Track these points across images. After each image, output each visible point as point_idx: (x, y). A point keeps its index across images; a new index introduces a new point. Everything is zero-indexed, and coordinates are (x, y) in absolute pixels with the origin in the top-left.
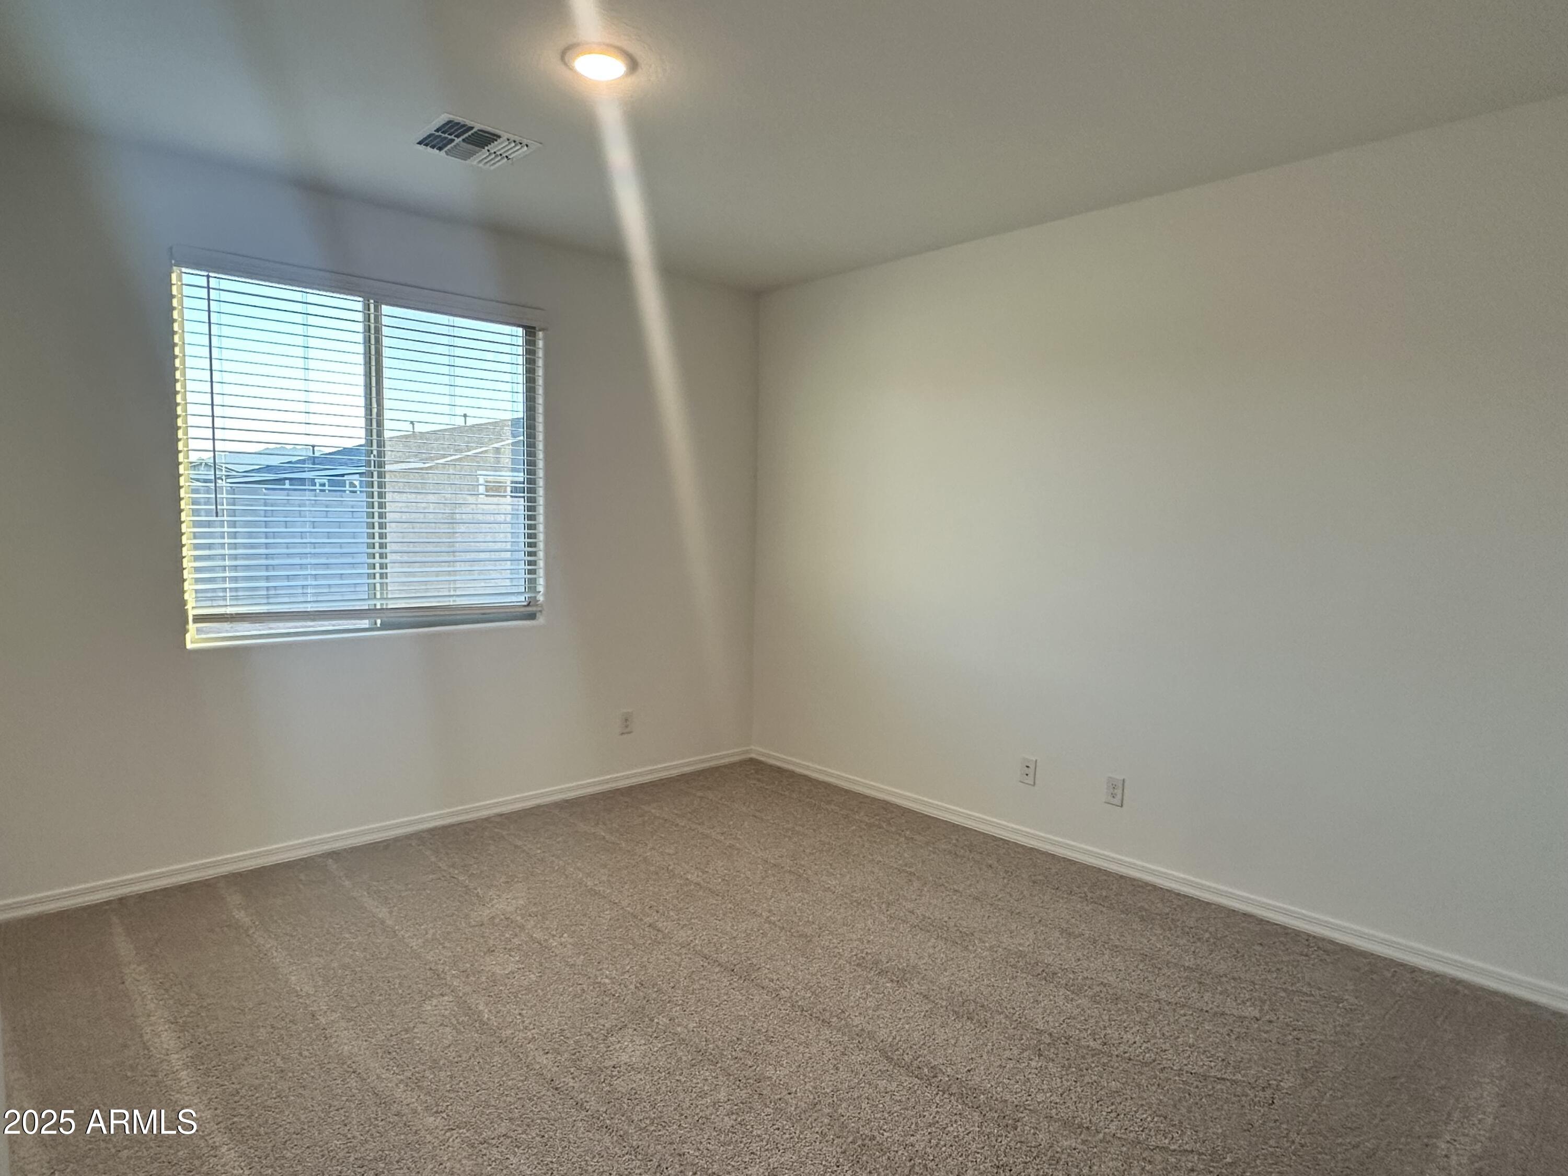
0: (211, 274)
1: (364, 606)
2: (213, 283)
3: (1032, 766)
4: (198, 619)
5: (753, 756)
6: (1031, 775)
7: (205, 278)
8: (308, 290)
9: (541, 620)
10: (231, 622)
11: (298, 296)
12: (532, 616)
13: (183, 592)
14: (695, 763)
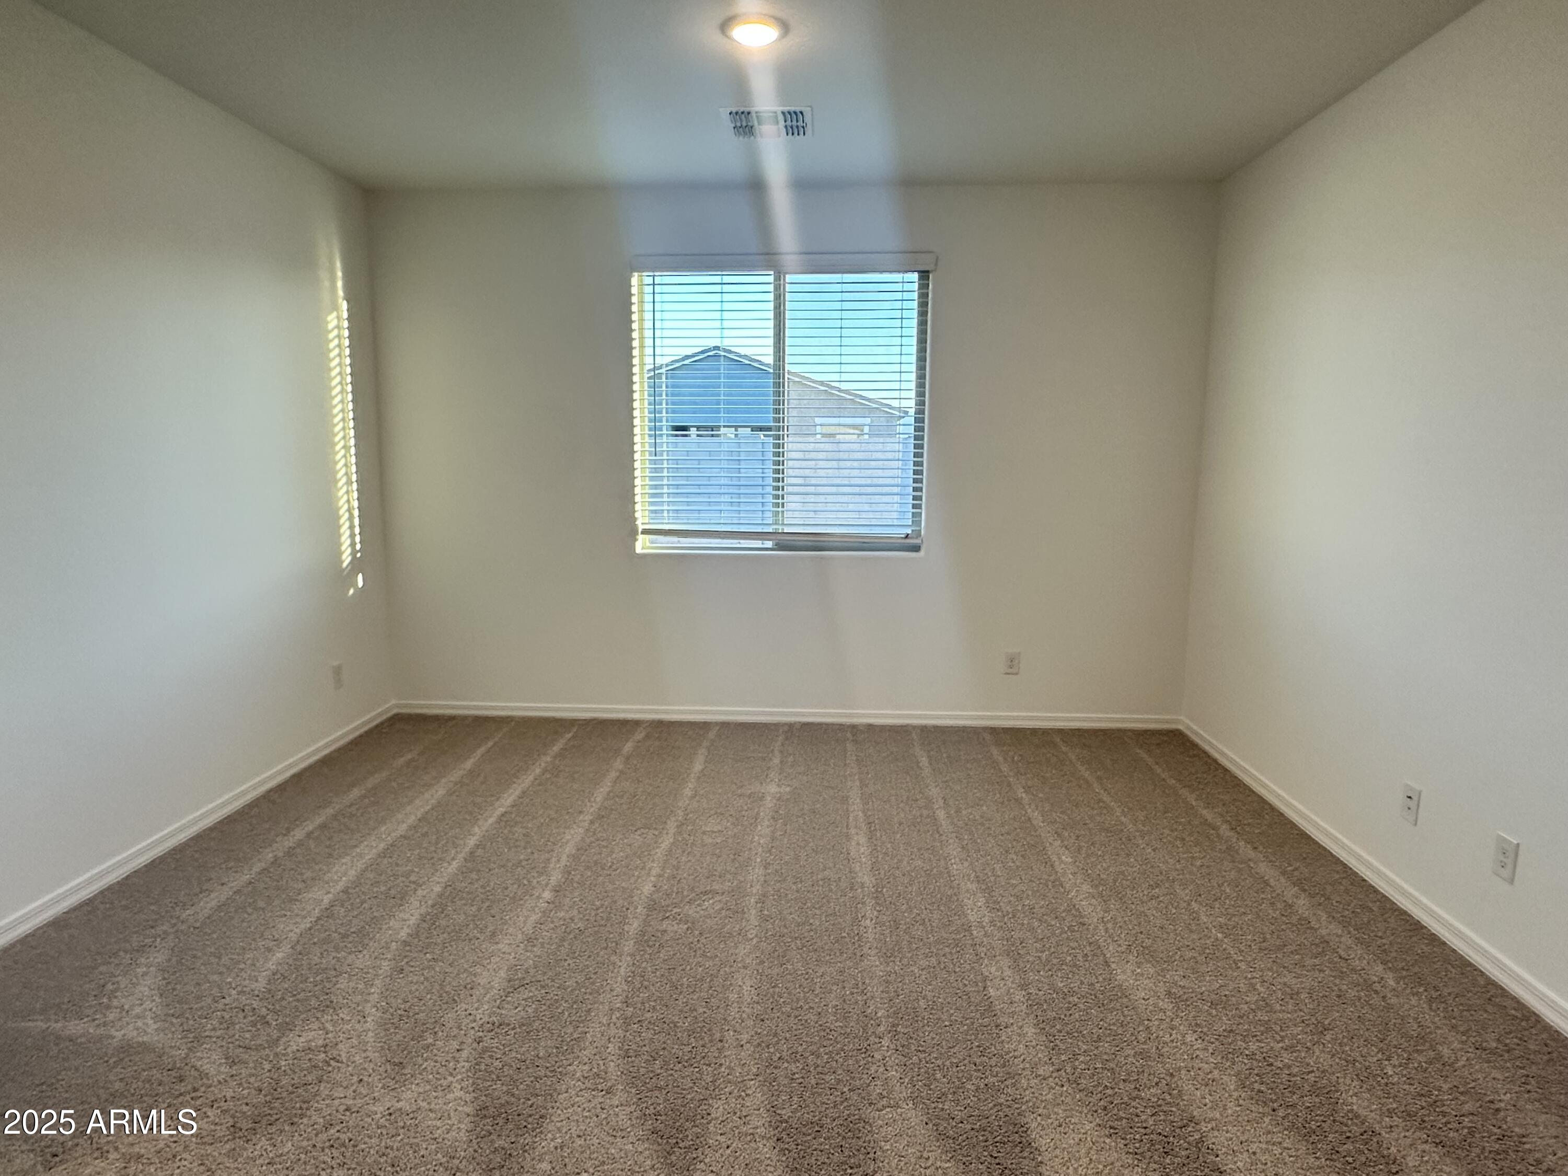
0: (656, 274)
1: (770, 529)
2: (658, 280)
3: (1415, 798)
4: (645, 532)
5: (1181, 727)
6: (1414, 807)
7: (652, 278)
8: (724, 273)
9: (922, 553)
10: (665, 535)
11: (717, 279)
12: (916, 548)
13: (634, 512)
14: (1117, 720)
